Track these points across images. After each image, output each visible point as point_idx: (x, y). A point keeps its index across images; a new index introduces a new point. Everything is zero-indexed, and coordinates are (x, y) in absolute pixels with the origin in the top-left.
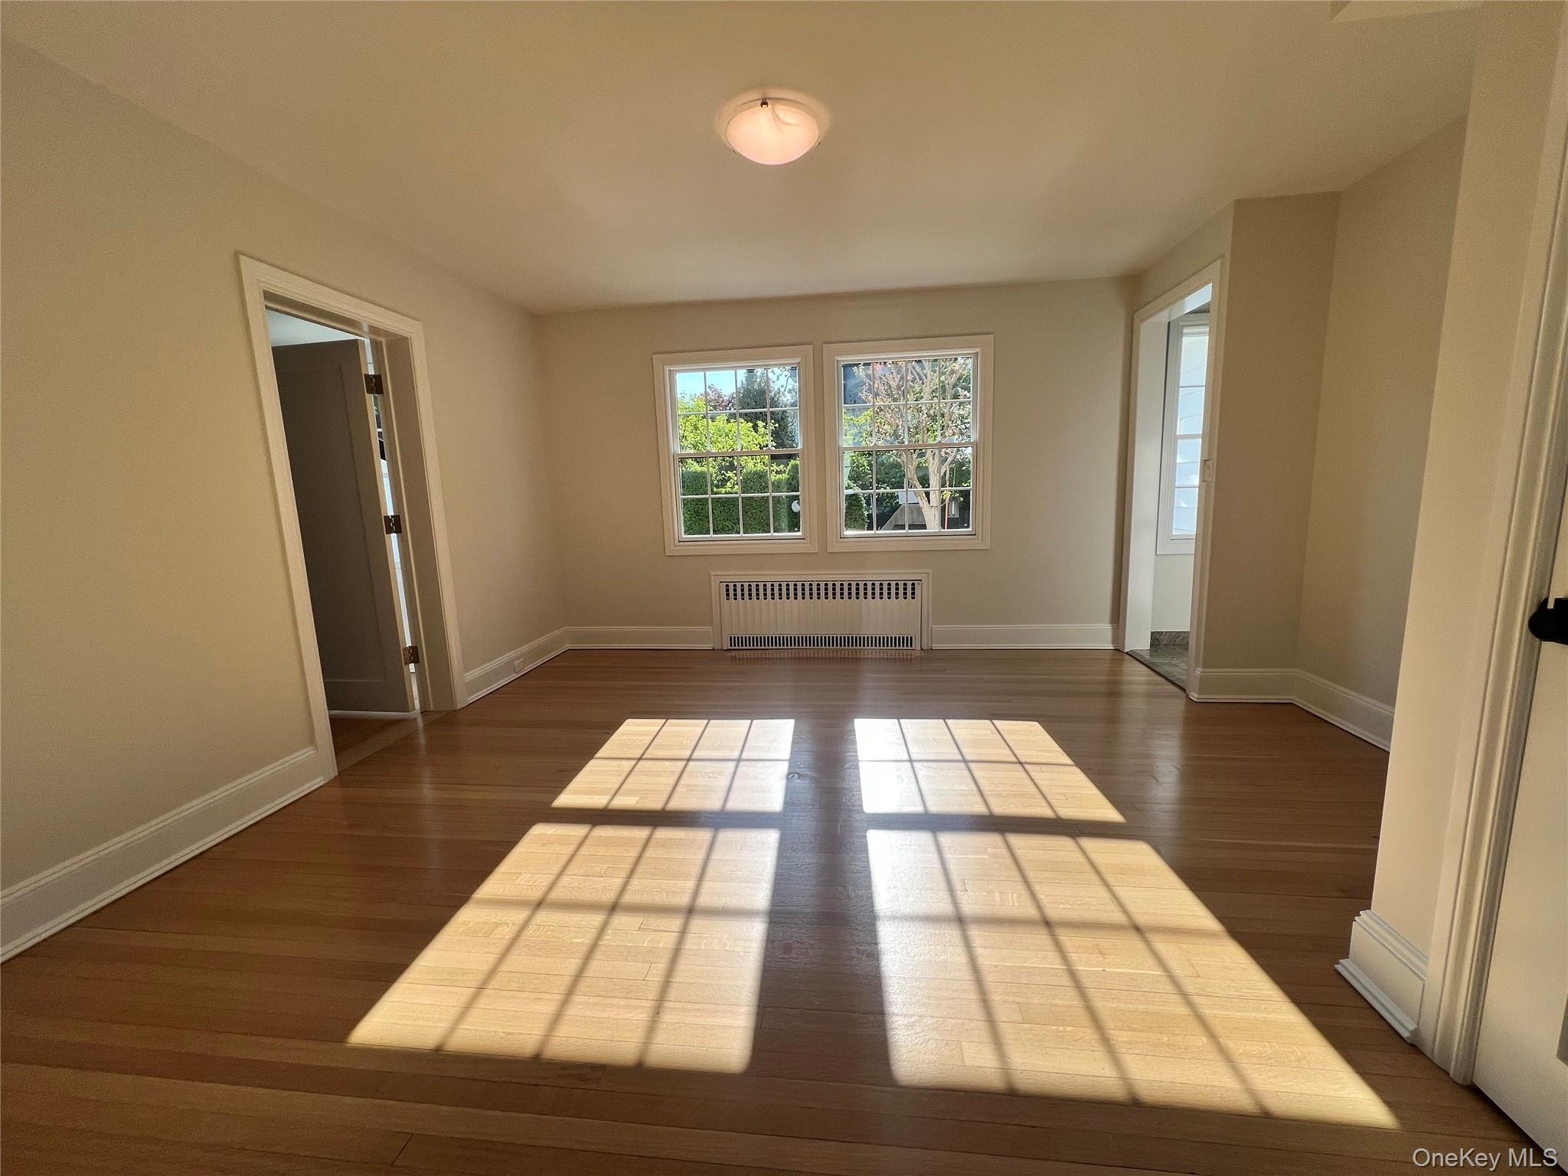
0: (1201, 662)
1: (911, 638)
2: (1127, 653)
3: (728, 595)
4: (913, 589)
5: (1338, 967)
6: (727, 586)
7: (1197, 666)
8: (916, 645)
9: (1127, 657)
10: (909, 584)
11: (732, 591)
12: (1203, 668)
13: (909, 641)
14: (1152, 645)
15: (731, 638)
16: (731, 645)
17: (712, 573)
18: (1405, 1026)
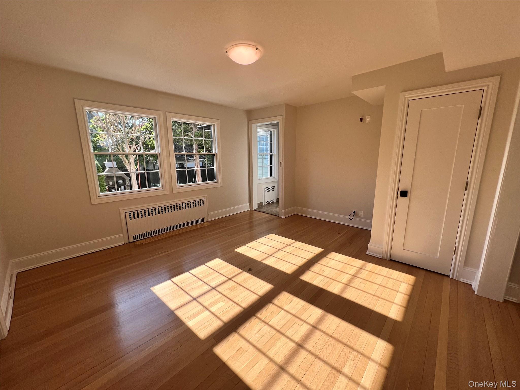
0: (283, 209)
1: (203, 219)
2: (254, 210)
3: (130, 218)
4: (203, 202)
5: (366, 253)
6: (130, 214)
7: (282, 209)
8: (205, 221)
9: (254, 211)
10: (202, 201)
11: (133, 215)
12: (284, 210)
13: (203, 220)
14: (258, 207)
15: (134, 236)
16: (134, 240)
17: (121, 209)
18: (380, 256)
